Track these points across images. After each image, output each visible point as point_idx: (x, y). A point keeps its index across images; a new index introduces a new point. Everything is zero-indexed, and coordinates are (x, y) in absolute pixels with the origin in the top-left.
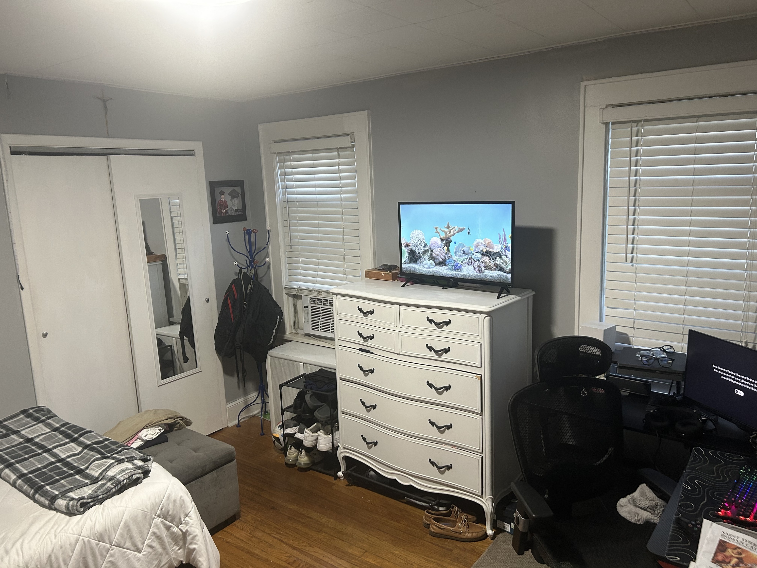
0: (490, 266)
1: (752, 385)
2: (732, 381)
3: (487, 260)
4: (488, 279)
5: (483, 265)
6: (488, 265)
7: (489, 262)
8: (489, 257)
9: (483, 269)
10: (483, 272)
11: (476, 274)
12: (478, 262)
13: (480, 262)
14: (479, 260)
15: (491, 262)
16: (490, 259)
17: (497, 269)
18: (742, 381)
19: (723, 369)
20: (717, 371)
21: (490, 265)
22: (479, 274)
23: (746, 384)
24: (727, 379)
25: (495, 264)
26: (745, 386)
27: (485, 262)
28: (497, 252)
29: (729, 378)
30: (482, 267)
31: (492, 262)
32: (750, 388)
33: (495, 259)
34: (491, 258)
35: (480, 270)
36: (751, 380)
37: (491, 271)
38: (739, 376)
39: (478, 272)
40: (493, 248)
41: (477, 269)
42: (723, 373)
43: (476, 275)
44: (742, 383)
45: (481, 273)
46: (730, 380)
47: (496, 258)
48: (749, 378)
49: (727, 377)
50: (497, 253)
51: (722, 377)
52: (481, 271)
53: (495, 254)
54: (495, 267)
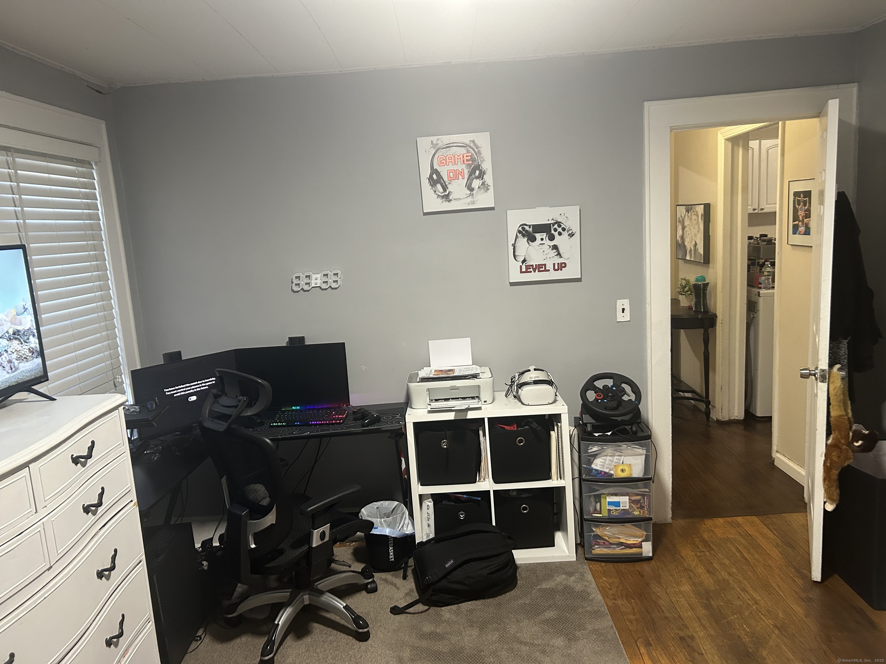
0: (24, 354)
1: (201, 385)
2: (184, 393)
3: (18, 346)
4: (27, 376)
5: (14, 356)
6: (21, 354)
7: (21, 349)
8: (20, 341)
9: (16, 362)
10: (17, 369)
11: (8, 376)
12: (5, 354)
13: (9, 353)
14: (6, 351)
15: (24, 347)
16: (22, 344)
17: (33, 356)
18: (192, 387)
19: (174, 388)
20: (169, 393)
21: (23, 352)
22: (12, 375)
23: (196, 388)
24: (179, 394)
25: (29, 350)
26: (195, 390)
27: (16, 351)
28: (28, 328)
29: (181, 392)
30: (14, 360)
31: (26, 347)
32: (200, 389)
33: (27, 341)
34: (22, 340)
35: (12, 367)
36: (199, 382)
37: (27, 361)
38: (189, 385)
39: (10, 371)
40: (21, 324)
41: (7, 368)
42: (175, 392)
43: (9, 378)
44: (193, 389)
45: (14, 371)
46: (182, 393)
47: (28, 339)
48: (197, 382)
49: (179, 392)
50: (28, 330)
51: (175, 395)
52: (14, 367)
53: (26, 333)
54: (30, 355)
